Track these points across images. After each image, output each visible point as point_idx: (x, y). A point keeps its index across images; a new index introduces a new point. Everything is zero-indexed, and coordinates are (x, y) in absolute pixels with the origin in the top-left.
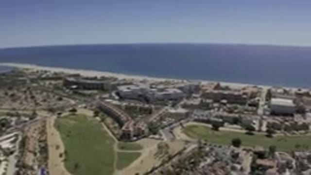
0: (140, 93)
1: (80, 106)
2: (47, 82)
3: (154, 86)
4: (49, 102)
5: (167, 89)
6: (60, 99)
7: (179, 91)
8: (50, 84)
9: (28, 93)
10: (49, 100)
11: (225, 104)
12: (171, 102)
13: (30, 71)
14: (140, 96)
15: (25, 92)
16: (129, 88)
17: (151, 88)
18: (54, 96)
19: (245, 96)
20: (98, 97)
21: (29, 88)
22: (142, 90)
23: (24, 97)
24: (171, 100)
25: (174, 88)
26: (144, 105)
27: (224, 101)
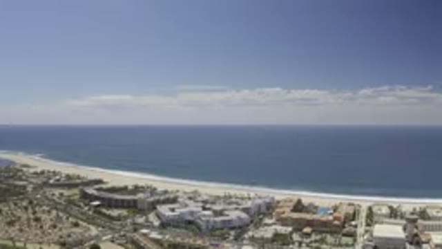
0: (189, 218)
1: (104, 238)
2: (57, 192)
3: (208, 206)
4: (61, 229)
5: (226, 213)
6: (76, 225)
7: (244, 215)
8: (61, 195)
9: (30, 211)
10: (60, 225)
11: (308, 235)
12: (233, 233)
13: (32, 171)
14: (190, 222)
15: (26, 208)
16: (173, 210)
17: (204, 209)
18: (67, 218)
19: (336, 222)
20: (129, 221)
21: (31, 203)
22: (192, 213)
23: (24, 217)
24: (233, 228)
25: (236, 209)
26: (195, 241)
27: (308, 230)
